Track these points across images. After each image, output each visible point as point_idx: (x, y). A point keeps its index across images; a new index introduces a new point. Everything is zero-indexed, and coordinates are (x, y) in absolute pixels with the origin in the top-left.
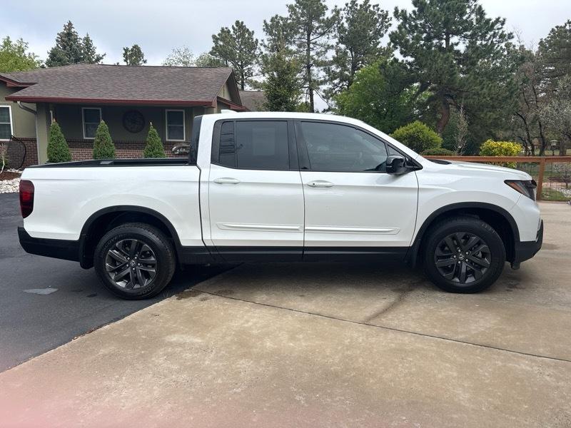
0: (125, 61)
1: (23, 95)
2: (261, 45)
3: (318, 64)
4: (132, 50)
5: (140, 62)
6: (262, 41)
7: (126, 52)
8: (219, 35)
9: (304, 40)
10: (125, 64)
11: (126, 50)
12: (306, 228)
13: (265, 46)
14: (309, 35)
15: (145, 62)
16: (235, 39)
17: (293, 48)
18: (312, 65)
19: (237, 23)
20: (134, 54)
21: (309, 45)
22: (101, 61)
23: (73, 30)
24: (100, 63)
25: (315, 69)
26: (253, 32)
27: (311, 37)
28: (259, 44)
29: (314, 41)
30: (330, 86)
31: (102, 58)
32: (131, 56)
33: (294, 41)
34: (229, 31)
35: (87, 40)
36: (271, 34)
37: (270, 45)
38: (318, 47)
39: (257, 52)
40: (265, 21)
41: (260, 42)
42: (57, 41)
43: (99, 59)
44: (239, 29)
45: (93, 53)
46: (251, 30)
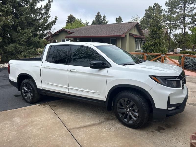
0: (116, 22)
1: (70, 36)
2: (164, 11)
3: (188, 16)
4: (118, 18)
5: (121, 22)
6: (164, 9)
7: (117, 19)
8: (148, 9)
9: (183, 7)
10: (116, 23)
11: (117, 18)
12: (69, 87)
13: (165, 11)
14: (185, 5)
15: (122, 22)
16: (154, 10)
17: (178, 11)
18: (185, 17)
19: (155, 3)
20: (119, 20)
21: (185, 9)
22: (108, 23)
23: (100, 14)
24: (107, 24)
25: (186, 18)
26: (161, 6)
27: (186, 5)
28: (163, 11)
29: (187, 7)
30: (193, 25)
31: (108, 22)
32: (118, 20)
33: (179, 8)
34: (152, 7)
35: (104, 17)
36: (169, 6)
37: (168, 11)
38: (189, 9)
39: (163, 14)
40: (166, 1)
41: (163, 10)
42: (95, 18)
43: (107, 22)
44: (155, 6)
45: (106, 20)
46: (160, 6)
